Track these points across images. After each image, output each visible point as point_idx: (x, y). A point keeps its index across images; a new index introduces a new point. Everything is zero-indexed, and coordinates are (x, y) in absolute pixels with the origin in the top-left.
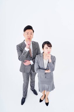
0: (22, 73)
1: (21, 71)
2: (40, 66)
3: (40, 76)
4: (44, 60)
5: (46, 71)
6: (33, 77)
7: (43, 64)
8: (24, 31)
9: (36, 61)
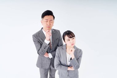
0: (39, 68)
1: (38, 66)
2: (61, 61)
3: (62, 74)
4: (67, 54)
5: (69, 69)
6: (53, 73)
7: (65, 59)
8: (42, 17)
9: (57, 54)
